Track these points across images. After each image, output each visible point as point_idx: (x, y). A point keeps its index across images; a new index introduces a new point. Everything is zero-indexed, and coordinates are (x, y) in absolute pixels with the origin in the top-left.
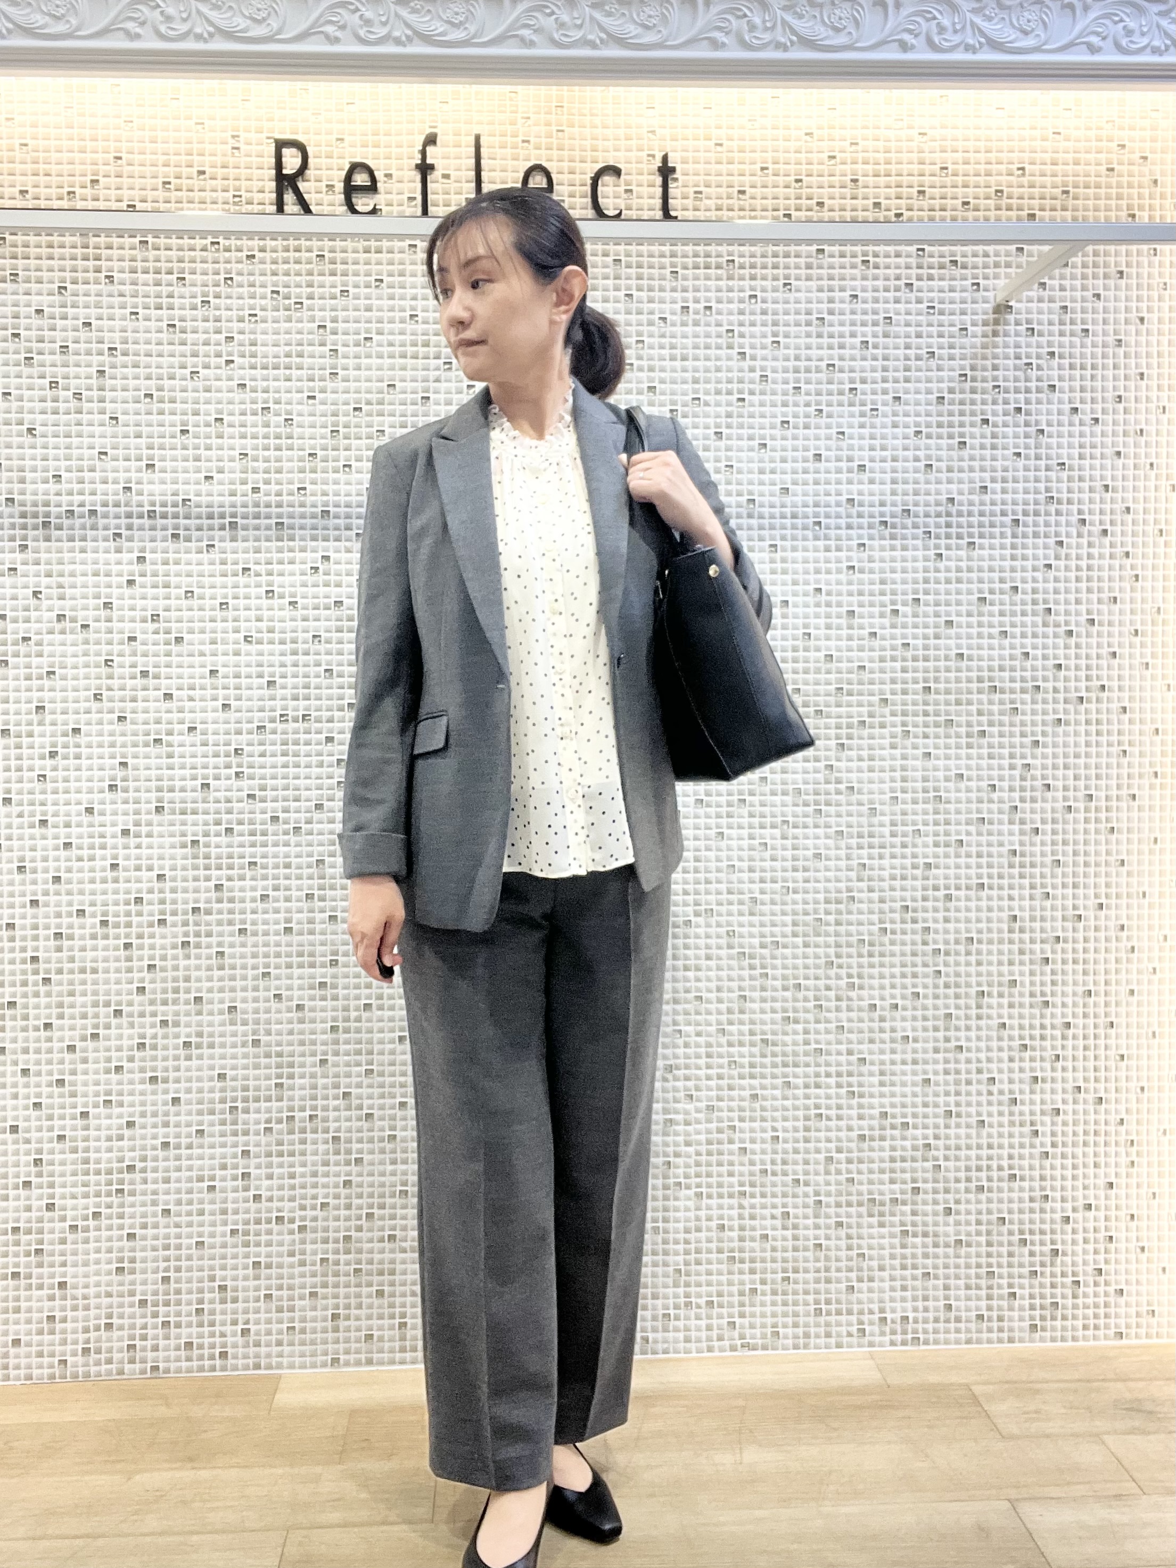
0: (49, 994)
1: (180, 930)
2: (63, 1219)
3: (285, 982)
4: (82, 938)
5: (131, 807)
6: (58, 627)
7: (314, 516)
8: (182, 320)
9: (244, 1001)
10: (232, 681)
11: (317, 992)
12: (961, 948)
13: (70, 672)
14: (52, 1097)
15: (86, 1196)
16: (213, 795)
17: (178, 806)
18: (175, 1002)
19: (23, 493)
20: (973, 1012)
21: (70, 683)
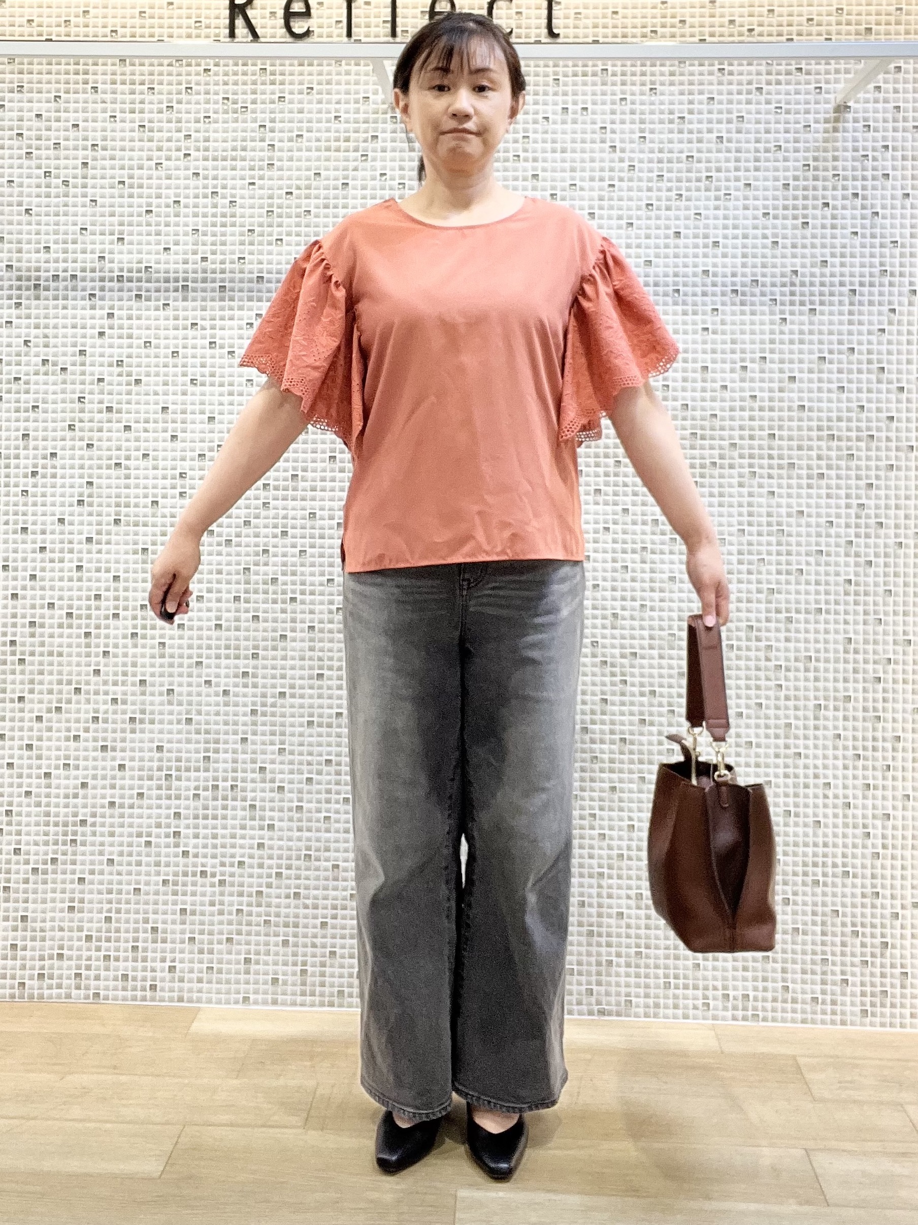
0: (23, 672)
1: (129, 623)
2: (27, 862)
3: (213, 670)
4: (51, 627)
5: (94, 519)
6: (43, 369)
7: (250, 281)
8: (150, 121)
9: (180, 685)
10: (179, 417)
11: (240, 680)
12: (801, 665)
13: (50, 407)
14: (22, 759)
15: (46, 843)
16: (160, 511)
17: (132, 519)
18: (124, 683)
19: (19, 261)
20: (811, 723)
21: (50, 416)
